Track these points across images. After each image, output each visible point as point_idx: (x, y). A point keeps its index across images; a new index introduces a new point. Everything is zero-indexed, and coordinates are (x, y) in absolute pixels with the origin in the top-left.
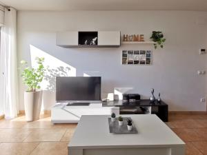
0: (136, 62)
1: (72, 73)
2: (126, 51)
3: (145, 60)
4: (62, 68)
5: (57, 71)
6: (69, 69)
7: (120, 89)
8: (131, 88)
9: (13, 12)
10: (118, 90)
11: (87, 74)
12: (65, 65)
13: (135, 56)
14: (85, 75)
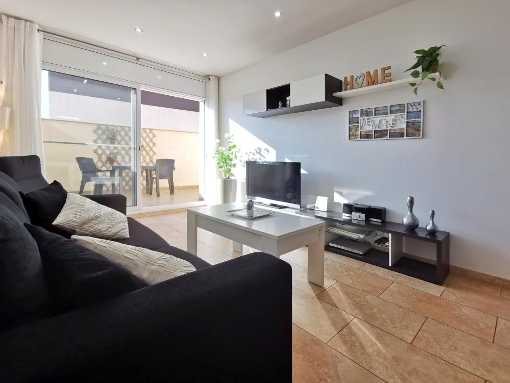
0: (380, 134)
1: (271, 157)
2: (355, 112)
3: (404, 126)
4: (260, 149)
5: (254, 154)
6: (268, 151)
7: (345, 192)
8: (369, 193)
9: (214, 81)
10: (341, 194)
11: (288, 158)
12: (263, 145)
13: (377, 119)
14: (287, 160)
